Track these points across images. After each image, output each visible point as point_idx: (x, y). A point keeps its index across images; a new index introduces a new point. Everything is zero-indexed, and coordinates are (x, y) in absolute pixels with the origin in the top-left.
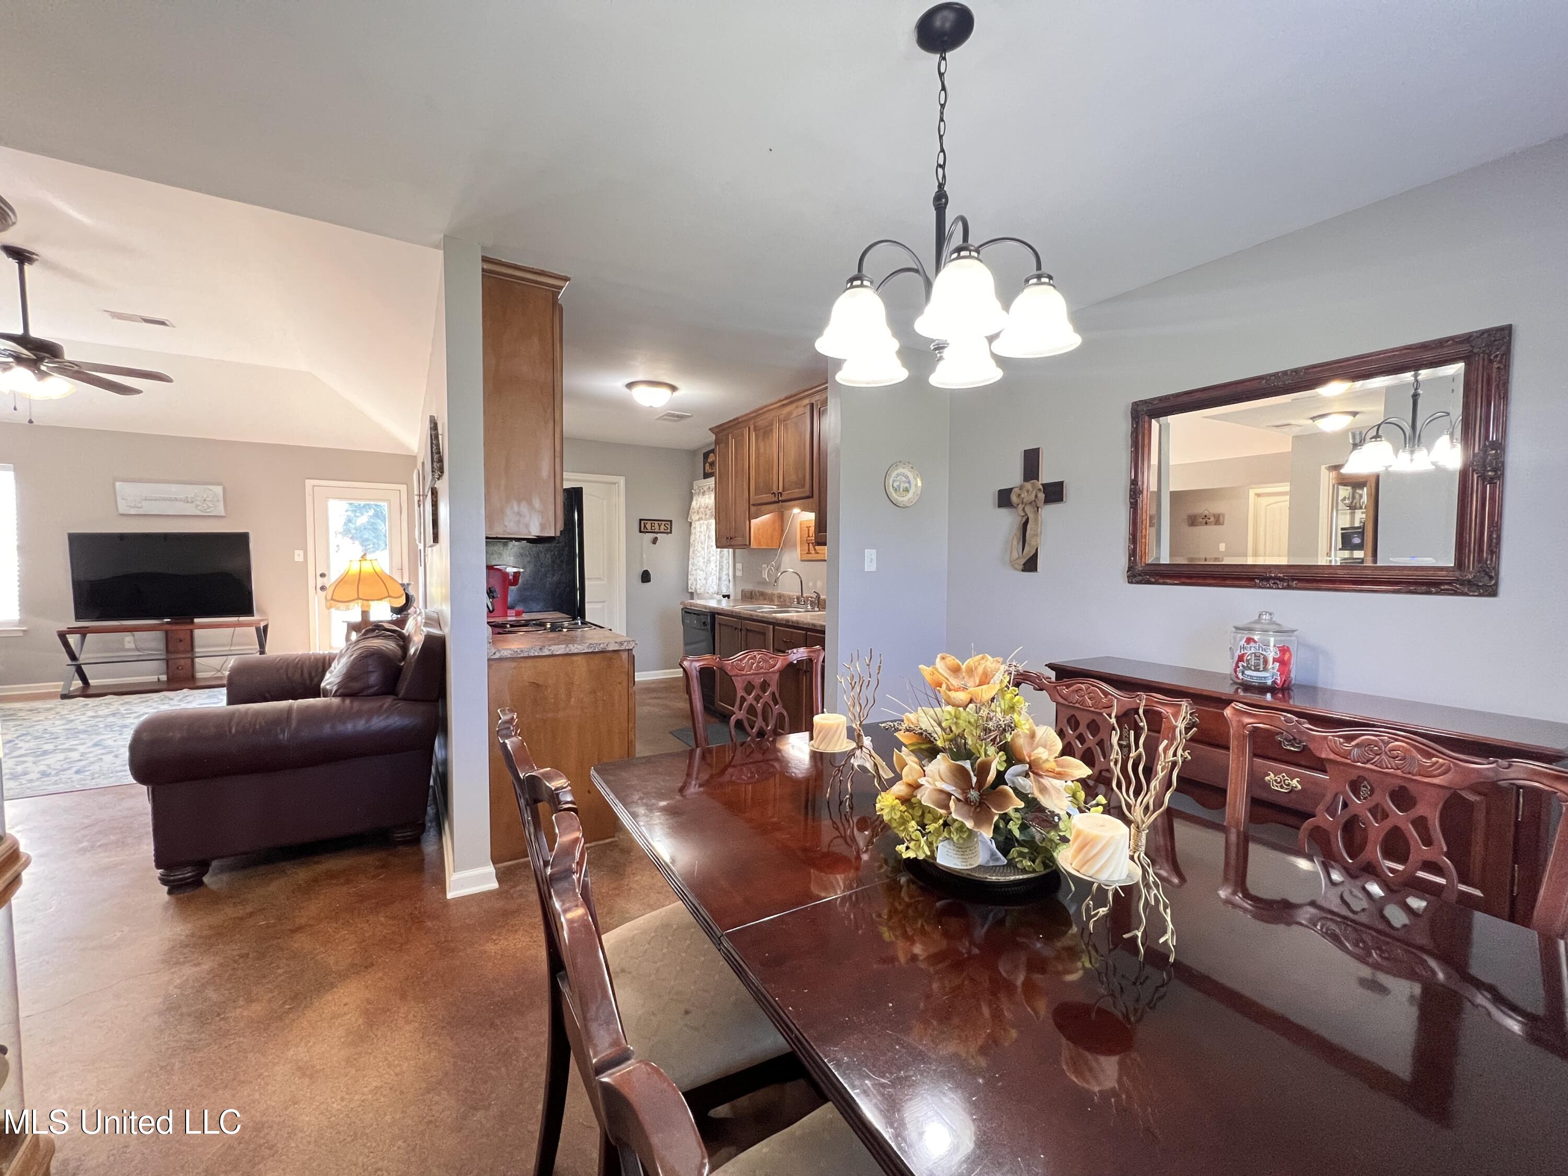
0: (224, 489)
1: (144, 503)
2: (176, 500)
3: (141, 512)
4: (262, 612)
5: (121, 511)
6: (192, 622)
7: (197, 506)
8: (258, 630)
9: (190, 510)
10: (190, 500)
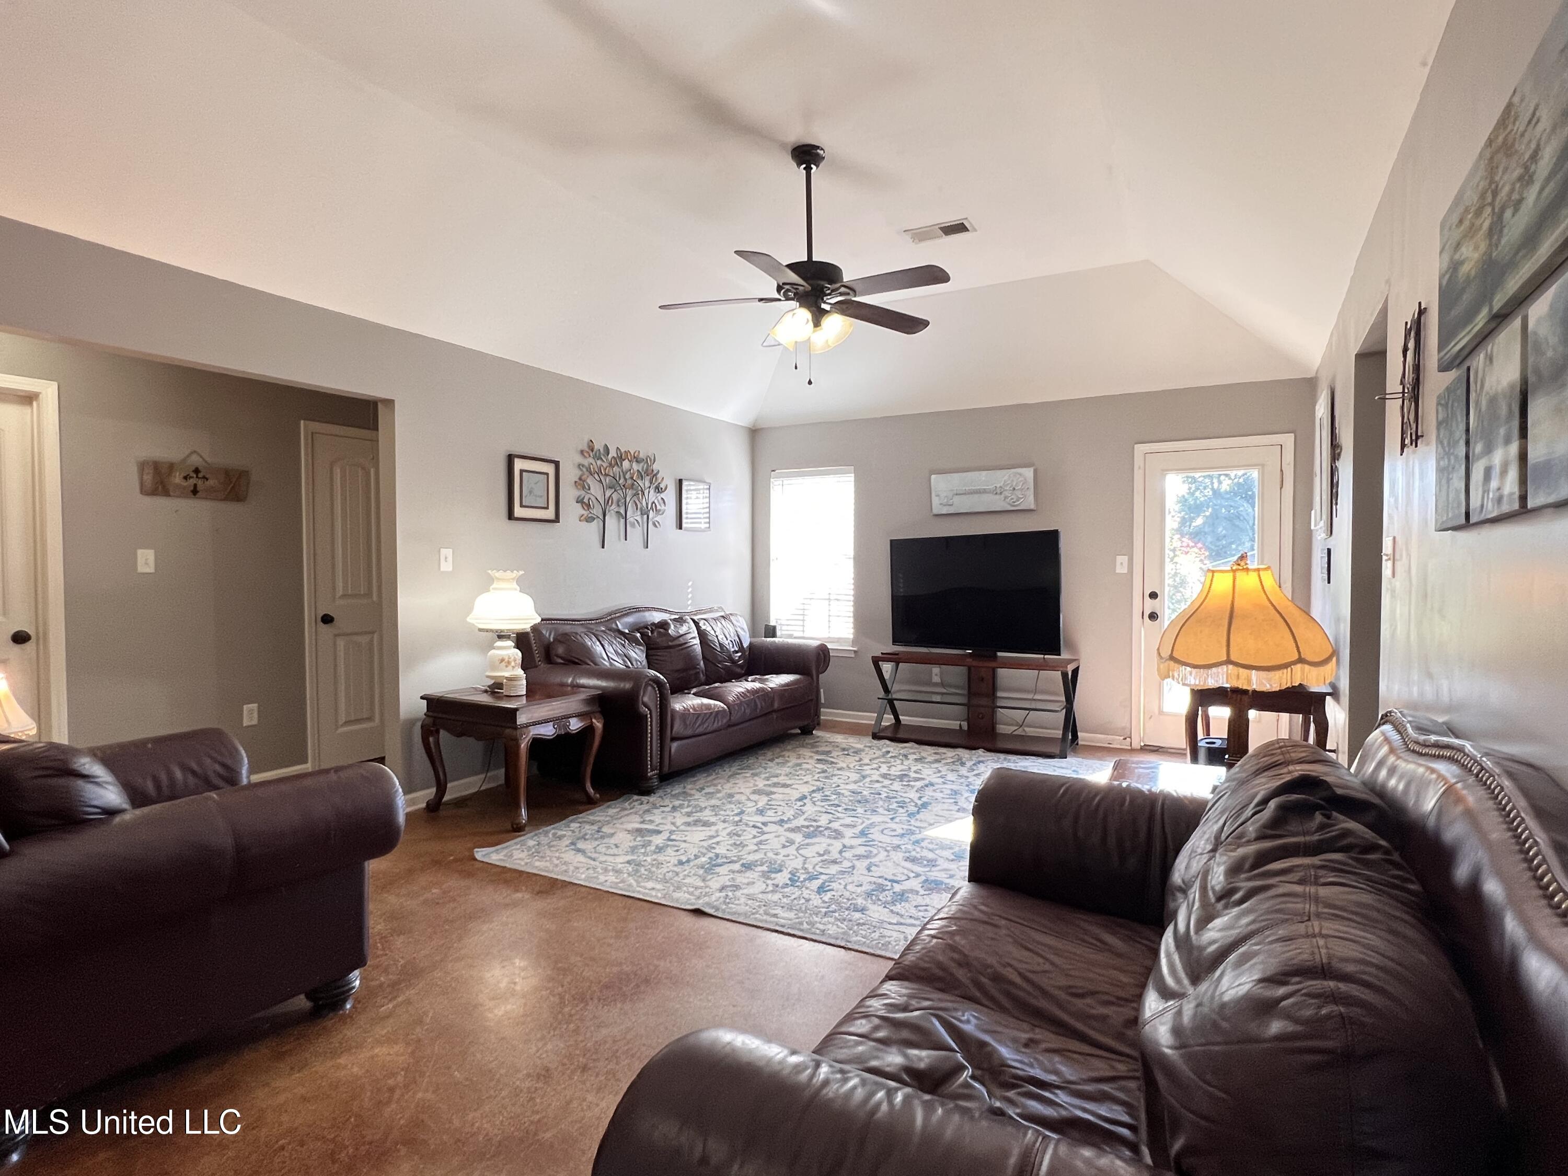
0: (1035, 472)
1: (956, 499)
2: (984, 491)
3: (952, 510)
4: (1072, 647)
5: (935, 511)
6: (995, 657)
7: (1006, 498)
8: (1065, 675)
9: (999, 504)
10: (999, 492)
